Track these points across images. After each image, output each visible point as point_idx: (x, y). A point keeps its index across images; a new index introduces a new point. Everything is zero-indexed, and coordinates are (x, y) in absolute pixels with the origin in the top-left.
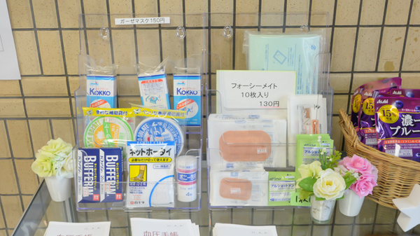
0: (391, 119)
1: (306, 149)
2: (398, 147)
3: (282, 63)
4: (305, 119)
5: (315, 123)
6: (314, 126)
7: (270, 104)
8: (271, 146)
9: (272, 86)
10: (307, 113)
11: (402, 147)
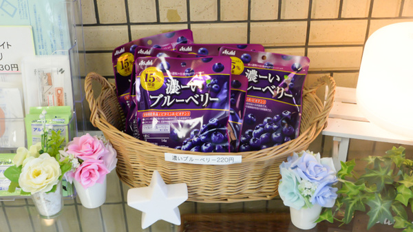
0: (153, 85)
1: (35, 127)
2: (155, 121)
3: (12, 16)
4: (47, 87)
5: (59, 92)
6: (59, 96)
7: (7, 68)
8: (4, 122)
9: (5, 45)
10: (49, 79)
11: (160, 122)
